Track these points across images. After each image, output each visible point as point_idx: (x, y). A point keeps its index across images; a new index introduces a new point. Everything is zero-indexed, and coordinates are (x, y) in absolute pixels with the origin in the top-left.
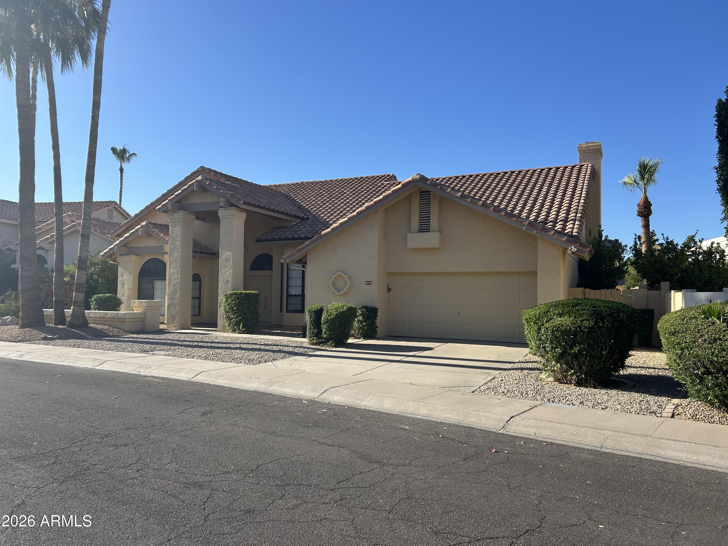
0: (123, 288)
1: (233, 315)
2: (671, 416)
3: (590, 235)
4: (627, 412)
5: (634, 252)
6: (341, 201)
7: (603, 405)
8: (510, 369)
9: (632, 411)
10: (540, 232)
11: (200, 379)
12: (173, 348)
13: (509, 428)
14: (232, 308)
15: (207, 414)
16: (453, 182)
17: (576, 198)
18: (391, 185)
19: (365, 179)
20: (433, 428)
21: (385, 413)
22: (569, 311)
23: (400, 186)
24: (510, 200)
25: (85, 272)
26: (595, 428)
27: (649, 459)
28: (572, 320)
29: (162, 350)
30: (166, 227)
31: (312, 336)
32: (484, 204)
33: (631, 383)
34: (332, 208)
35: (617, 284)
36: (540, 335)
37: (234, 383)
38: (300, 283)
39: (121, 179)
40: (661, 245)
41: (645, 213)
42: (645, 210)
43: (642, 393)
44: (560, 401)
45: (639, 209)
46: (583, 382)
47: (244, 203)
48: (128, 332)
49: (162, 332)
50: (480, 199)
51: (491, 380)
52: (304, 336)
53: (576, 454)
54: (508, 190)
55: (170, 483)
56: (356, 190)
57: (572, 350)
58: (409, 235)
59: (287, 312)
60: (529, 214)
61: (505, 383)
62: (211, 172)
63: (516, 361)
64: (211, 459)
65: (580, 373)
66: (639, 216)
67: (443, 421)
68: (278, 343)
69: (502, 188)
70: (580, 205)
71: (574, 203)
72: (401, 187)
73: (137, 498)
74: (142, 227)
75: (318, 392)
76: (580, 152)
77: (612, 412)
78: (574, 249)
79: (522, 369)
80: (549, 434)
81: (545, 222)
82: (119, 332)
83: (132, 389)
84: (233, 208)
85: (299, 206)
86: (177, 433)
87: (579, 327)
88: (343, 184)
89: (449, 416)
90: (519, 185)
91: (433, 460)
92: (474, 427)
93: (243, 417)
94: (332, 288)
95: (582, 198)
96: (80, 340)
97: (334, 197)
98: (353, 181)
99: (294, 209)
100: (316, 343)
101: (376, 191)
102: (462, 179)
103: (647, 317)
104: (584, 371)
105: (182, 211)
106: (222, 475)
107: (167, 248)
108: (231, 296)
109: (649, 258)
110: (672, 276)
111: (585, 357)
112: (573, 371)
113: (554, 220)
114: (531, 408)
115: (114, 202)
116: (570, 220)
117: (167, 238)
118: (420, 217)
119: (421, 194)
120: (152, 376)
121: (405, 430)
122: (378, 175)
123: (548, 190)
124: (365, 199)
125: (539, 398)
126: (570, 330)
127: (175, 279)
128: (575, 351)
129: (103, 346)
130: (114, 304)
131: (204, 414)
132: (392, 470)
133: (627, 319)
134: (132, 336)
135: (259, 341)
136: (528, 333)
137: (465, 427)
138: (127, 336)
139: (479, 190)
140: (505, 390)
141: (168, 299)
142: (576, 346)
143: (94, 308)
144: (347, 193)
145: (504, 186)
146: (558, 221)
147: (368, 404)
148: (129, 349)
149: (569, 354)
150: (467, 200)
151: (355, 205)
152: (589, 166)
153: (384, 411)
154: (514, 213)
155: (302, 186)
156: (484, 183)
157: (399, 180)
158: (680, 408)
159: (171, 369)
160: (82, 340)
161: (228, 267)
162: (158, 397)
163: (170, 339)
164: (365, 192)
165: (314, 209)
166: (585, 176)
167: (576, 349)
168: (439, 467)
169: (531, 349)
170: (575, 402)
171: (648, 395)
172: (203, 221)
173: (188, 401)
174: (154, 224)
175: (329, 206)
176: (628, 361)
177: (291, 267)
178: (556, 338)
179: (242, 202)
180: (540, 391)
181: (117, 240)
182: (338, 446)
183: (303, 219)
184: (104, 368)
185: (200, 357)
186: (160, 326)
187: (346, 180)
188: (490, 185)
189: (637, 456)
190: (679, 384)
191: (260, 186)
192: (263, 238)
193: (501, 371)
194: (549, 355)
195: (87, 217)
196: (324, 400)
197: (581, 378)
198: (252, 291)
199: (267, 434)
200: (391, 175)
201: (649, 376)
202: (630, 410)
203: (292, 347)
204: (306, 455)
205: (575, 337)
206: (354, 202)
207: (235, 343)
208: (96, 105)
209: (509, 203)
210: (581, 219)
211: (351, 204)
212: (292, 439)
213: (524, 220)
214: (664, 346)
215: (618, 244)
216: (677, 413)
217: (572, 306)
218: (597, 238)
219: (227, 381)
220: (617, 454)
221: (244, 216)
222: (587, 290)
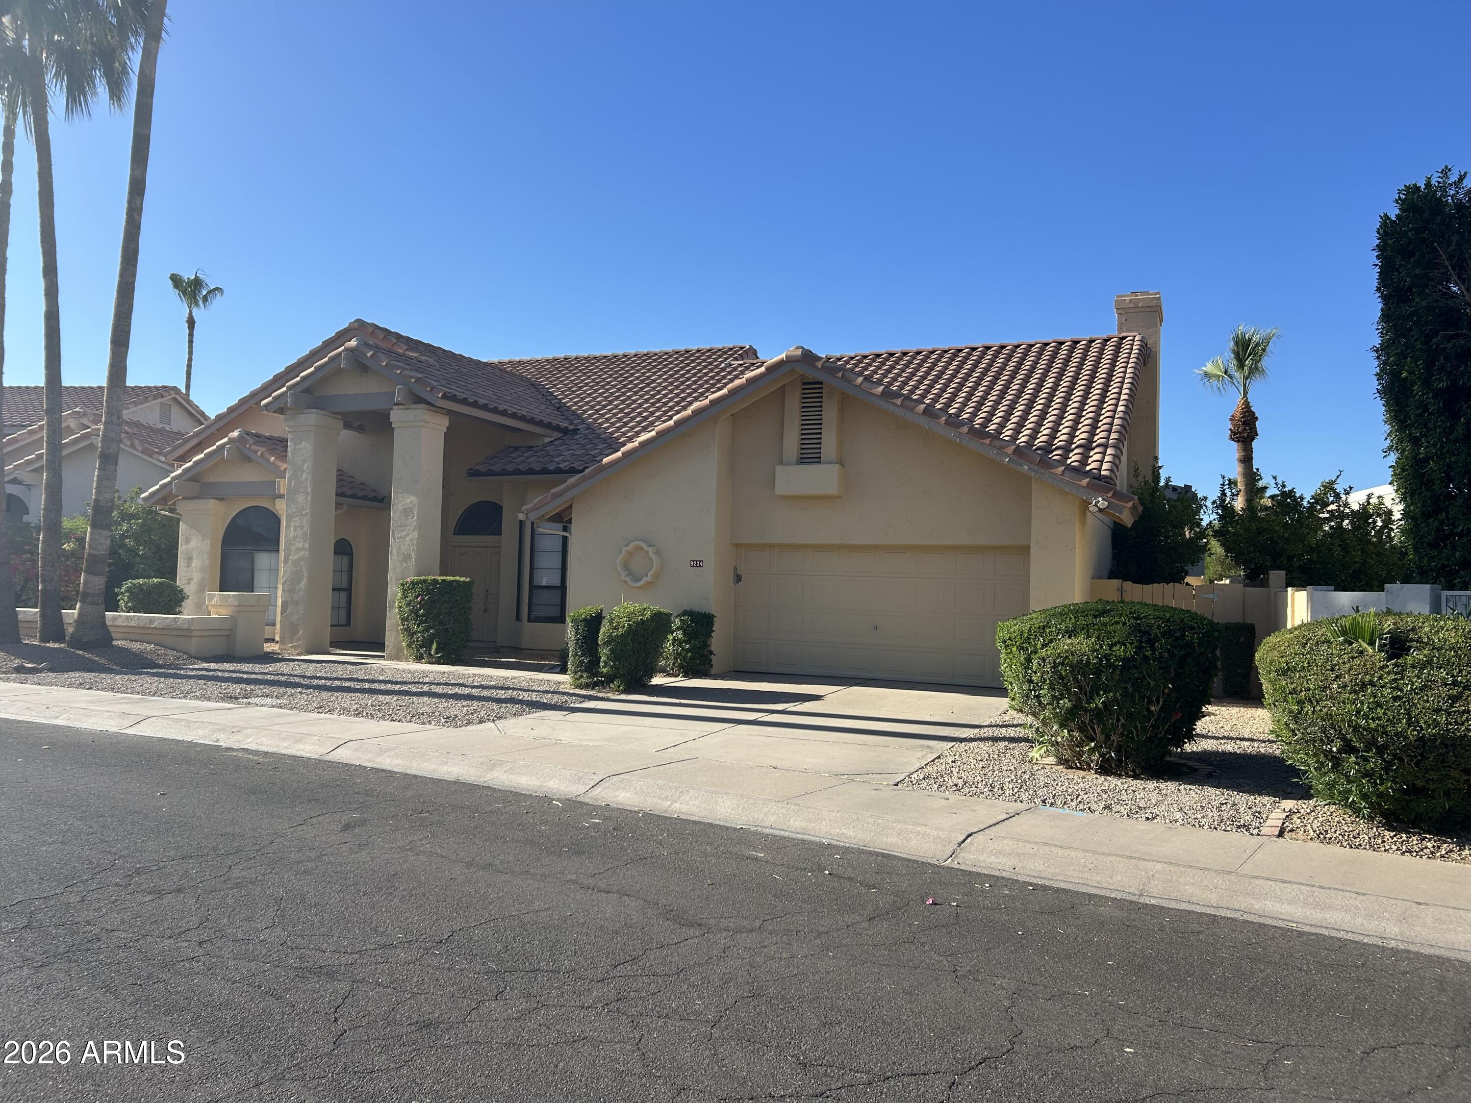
0: (188, 566)
1: (418, 626)
2: (1277, 833)
3: (1136, 476)
4: (1194, 825)
5: (1220, 511)
6: (646, 397)
7: (1149, 811)
8: (971, 740)
9: (1203, 823)
10: (1036, 468)
11: (344, 755)
12: (289, 691)
13: (964, 857)
14: (415, 612)
15: (354, 827)
16: (870, 365)
17: (1110, 401)
18: (747, 368)
19: (695, 353)
20: (814, 857)
21: (718, 825)
22: (1087, 625)
23: (762, 369)
24: (981, 403)
25: (108, 533)
26: (1131, 857)
27: (1232, 918)
28: (1093, 644)
29: (267, 696)
30: (281, 441)
31: (579, 671)
32: (929, 411)
33: (1205, 769)
34: (626, 411)
35: (1187, 574)
36: (1030, 671)
37: (414, 764)
38: (557, 562)
39: (191, 342)
40: (1272, 497)
41: (1245, 435)
42: (1245, 429)
43: (1223, 788)
44: (1065, 802)
45: (1234, 425)
46: (1113, 765)
47: (445, 397)
48: (198, 658)
49: (269, 658)
50: (920, 401)
51: (933, 760)
52: (563, 670)
53: (1091, 907)
54: (978, 384)
55: (266, 969)
56: (675, 376)
57: (1091, 703)
58: (779, 468)
59: (530, 620)
60: (1017, 431)
61: (959, 767)
62: (377, 331)
63: (984, 724)
64: (355, 919)
65: (1106, 748)
66: (1233, 440)
67: (835, 843)
68: (508, 684)
69: (965, 379)
70: (1117, 416)
71: (1106, 412)
72: (764, 373)
73: (195, 998)
74: (231, 441)
75: (585, 784)
76: (1120, 312)
77: (1166, 826)
78: (1102, 504)
79: (995, 739)
80: (1041, 868)
81: (1048, 448)
82: (178, 658)
83: (200, 776)
84: (422, 405)
85: (558, 405)
86: (289, 866)
87: (1107, 657)
88: (649, 364)
89: (845, 831)
90: (999, 373)
91: (808, 920)
92: (894, 854)
93: (428, 834)
94: (623, 574)
95: (1121, 403)
96: (93, 674)
97: (630, 390)
98: (671, 356)
99: (548, 411)
100: (587, 683)
101: (717, 378)
102: (887, 359)
103: (1242, 640)
104: (1115, 744)
105: (315, 410)
106: (377, 952)
107: (283, 486)
108: (413, 587)
109: (1247, 524)
110: (1290, 559)
111: (1117, 716)
112: (1093, 744)
113: (1065, 445)
114: (1008, 816)
115: (174, 389)
116: (1097, 446)
117: (283, 466)
118: (803, 434)
119: (804, 387)
120: (243, 749)
121: (756, 859)
122: (721, 347)
123: (1056, 385)
124: (694, 395)
125: (1024, 796)
126: (1088, 663)
127: (298, 550)
128: (1097, 705)
129: (142, 686)
130: (169, 600)
131: (347, 827)
132: (724, 941)
133: (1198, 644)
134: (206, 665)
135: (470, 679)
136: (1007, 667)
137: (877, 854)
138: (196, 666)
139: (920, 382)
140: (960, 780)
141: (283, 591)
142: (1098, 695)
143: (126, 606)
144: (658, 381)
145: (968, 375)
146: (1073, 446)
147: (685, 808)
148: (198, 693)
149: (1086, 710)
150: (894, 401)
151: (673, 407)
152: (1136, 339)
153: (717, 822)
154: (987, 430)
155: (566, 364)
156: (931, 369)
157: (762, 356)
158: (1295, 818)
159: (283, 736)
160: (97, 674)
161: (409, 528)
162: (254, 793)
163: (285, 672)
164: (693, 379)
165: (590, 412)
166: (1129, 358)
167: (1099, 702)
168: (820, 934)
169: (1013, 699)
170: (1094, 806)
171: (1235, 793)
172: (359, 433)
173: (316, 801)
174: (257, 436)
175: (621, 407)
176: (1201, 726)
177: (540, 530)
178: (1062, 678)
179: (440, 395)
180: (1028, 783)
181: (177, 467)
182: (618, 892)
183: (565, 431)
184: (141, 731)
185: (345, 711)
186: (265, 645)
187: (656, 354)
188: (942, 373)
189: (1209, 911)
190: (1293, 771)
191: (479, 363)
192: (483, 468)
193: (954, 743)
194: (1047, 713)
195: (114, 418)
196: (597, 800)
197: (1108, 759)
198: (458, 578)
199: (476, 869)
200: (747, 347)
201: (1240, 754)
202: (1199, 822)
203: (538, 691)
204: (553, 911)
205: (1097, 677)
206: (671, 399)
207: (419, 683)
208: (137, 188)
209: (978, 409)
210: (1118, 443)
211: (665, 404)
212: (527, 879)
213: (1007, 444)
214: (1266, 696)
215: (1189, 495)
216: (1289, 828)
217: (1094, 615)
218: (1150, 481)
219: (399, 761)
220: (1169, 908)
221: (443, 423)
222: (1128, 585)
